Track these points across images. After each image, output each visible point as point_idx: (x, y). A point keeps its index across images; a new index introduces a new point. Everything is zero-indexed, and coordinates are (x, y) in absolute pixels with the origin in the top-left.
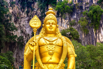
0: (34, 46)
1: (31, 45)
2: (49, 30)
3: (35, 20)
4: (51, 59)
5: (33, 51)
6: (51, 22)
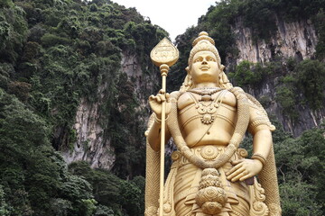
0: (163, 104)
1: (156, 100)
2: (200, 72)
3: (164, 48)
4: (208, 133)
5: (161, 114)
6: (204, 56)
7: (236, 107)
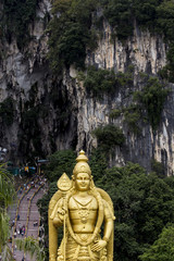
7: (98, 210)
